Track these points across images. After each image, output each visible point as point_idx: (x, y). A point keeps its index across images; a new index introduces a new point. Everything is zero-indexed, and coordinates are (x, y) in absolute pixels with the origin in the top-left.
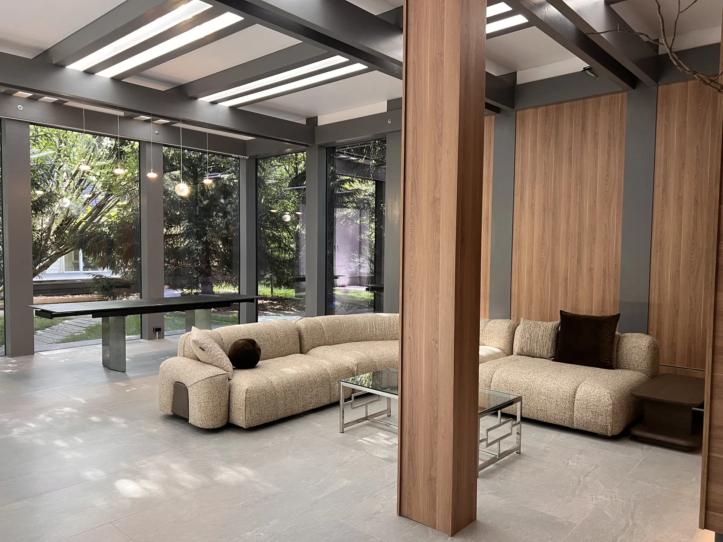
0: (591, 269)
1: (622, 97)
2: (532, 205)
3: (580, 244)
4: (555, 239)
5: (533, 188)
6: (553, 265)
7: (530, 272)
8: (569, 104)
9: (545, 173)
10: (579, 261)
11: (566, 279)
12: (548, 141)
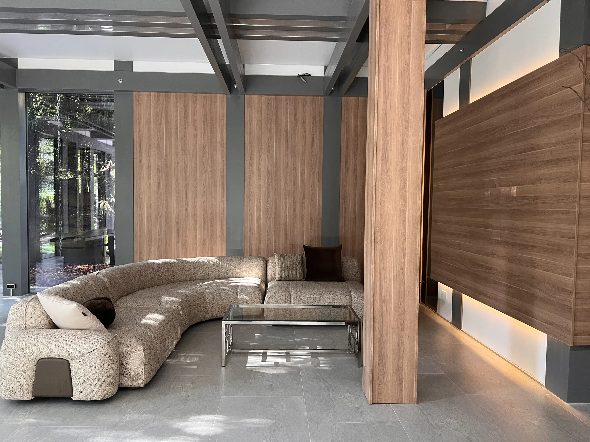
0: (302, 216)
1: (320, 99)
2: (259, 169)
3: (295, 198)
4: (277, 194)
5: (260, 156)
6: (276, 214)
7: (259, 219)
8: (285, 97)
9: (269, 145)
10: (294, 210)
11: (286, 223)
12: (270, 122)
